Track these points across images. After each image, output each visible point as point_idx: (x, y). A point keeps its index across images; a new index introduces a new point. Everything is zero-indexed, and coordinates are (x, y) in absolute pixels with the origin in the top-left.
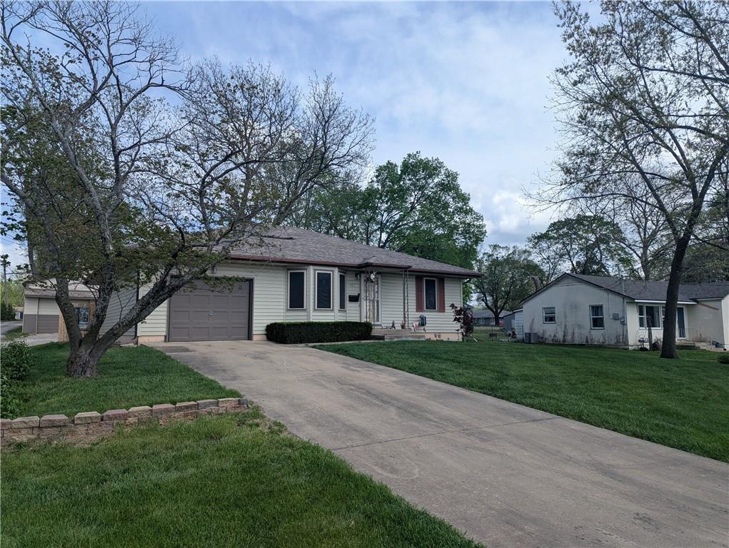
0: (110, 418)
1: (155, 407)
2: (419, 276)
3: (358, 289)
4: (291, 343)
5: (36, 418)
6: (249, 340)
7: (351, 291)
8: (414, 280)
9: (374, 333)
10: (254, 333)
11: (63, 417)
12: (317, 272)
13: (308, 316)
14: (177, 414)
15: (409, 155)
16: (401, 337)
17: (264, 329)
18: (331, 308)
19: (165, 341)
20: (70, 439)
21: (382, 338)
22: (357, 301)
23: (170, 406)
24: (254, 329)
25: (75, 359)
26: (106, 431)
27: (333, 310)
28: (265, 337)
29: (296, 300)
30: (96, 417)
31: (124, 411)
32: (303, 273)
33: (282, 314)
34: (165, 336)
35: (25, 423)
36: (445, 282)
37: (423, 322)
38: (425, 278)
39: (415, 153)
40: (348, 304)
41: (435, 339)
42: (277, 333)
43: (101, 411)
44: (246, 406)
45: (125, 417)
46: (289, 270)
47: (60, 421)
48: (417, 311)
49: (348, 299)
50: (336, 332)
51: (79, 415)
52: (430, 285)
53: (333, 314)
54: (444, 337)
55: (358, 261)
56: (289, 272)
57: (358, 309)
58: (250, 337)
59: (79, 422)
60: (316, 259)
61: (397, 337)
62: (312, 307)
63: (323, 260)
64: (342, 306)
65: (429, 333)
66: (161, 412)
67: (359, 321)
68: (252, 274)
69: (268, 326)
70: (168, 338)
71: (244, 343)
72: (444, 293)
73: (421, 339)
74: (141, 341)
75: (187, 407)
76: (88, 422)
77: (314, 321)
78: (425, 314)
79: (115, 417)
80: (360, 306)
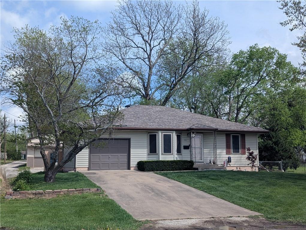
0: (55, 192)
1: (69, 190)
2: (227, 134)
3: (189, 142)
4: (147, 171)
5: (35, 191)
6: (129, 169)
7: (184, 143)
8: (225, 136)
9: (194, 166)
10: (131, 166)
11: (42, 191)
12: (163, 134)
13: (159, 157)
14: (76, 192)
15: (251, 47)
16: (208, 168)
17: (136, 164)
18: (172, 153)
19: (88, 170)
20: (44, 197)
21: (197, 169)
22: (188, 149)
23: (74, 189)
24: (131, 164)
25: (47, 175)
26: (55, 196)
27: (173, 154)
28: (137, 168)
29: (153, 149)
30: (52, 192)
31: (60, 190)
32: (156, 134)
33: (146, 156)
34: (88, 168)
35: (32, 192)
36: (246, 136)
37: (229, 160)
38: (232, 135)
39: (254, 46)
40: (183, 151)
41: (237, 170)
42: (142, 167)
43: (53, 190)
44: (99, 191)
45: (60, 192)
46: (149, 133)
47: (41, 192)
48: (226, 154)
49: (183, 147)
50: (173, 166)
51: (47, 191)
52: (236, 139)
53: (173, 156)
54: (243, 169)
55: (187, 127)
56: (149, 134)
57: (189, 153)
58: (129, 168)
59: (47, 193)
60: (164, 127)
61: (206, 169)
62: (160, 153)
63: (167, 127)
64: (179, 151)
65: (232, 167)
66: (71, 191)
67: (189, 160)
68: (129, 136)
69: (138, 163)
70: (89, 169)
71: (125, 171)
72: (245, 143)
73: (221, 170)
74: (77, 170)
75: (79, 190)
76: (49, 193)
77: (162, 160)
78: (231, 156)
79: (57, 192)
80: (191, 152)
